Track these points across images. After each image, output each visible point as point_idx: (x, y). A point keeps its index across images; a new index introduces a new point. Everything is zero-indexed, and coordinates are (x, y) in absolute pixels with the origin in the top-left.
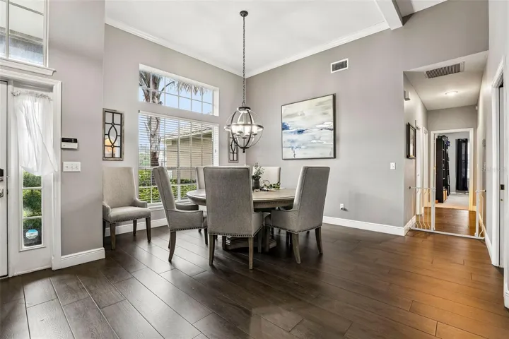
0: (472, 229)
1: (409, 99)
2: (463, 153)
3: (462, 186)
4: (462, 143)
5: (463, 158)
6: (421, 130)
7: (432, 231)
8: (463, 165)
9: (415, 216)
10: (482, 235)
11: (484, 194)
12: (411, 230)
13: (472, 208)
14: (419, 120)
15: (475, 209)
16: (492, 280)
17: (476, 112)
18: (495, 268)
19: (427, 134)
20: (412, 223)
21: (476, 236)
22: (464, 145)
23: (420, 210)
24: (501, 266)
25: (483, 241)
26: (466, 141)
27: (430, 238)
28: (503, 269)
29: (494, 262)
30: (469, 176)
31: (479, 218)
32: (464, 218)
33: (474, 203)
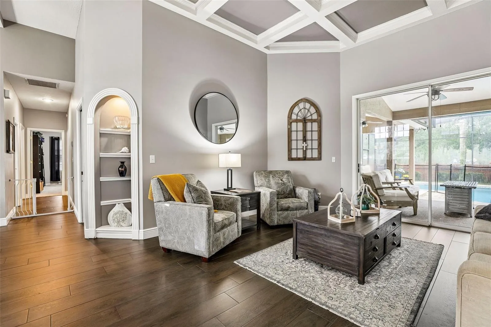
0: (65, 207)
1: (8, 98)
2: (56, 148)
3: (55, 177)
4: (54, 141)
5: (56, 154)
6: (18, 126)
7: (34, 215)
8: (56, 160)
9: (15, 207)
10: (72, 209)
11: (73, 180)
12: (12, 220)
13: (64, 193)
14: (17, 117)
15: (67, 193)
16: (79, 229)
17: (67, 119)
18: (80, 224)
19: (23, 131)
20: (12, 214)
21: (69, 210)
22: (56, 142)
23: (19, 202)
24: (83, 222)
25: (73, 212)
26: (58, 139)
27: (33, 221)
28: (84, 223)
29: (80, 221)
30: (62, 168)
31: (70, 199)
32: (59, 201)
33: (66, 189)
